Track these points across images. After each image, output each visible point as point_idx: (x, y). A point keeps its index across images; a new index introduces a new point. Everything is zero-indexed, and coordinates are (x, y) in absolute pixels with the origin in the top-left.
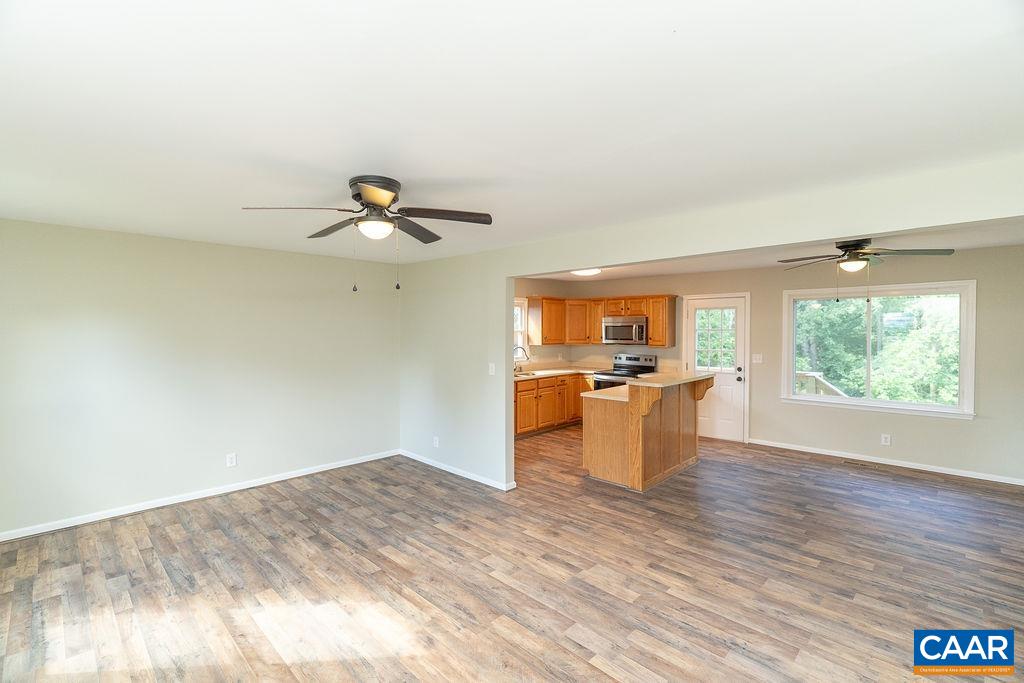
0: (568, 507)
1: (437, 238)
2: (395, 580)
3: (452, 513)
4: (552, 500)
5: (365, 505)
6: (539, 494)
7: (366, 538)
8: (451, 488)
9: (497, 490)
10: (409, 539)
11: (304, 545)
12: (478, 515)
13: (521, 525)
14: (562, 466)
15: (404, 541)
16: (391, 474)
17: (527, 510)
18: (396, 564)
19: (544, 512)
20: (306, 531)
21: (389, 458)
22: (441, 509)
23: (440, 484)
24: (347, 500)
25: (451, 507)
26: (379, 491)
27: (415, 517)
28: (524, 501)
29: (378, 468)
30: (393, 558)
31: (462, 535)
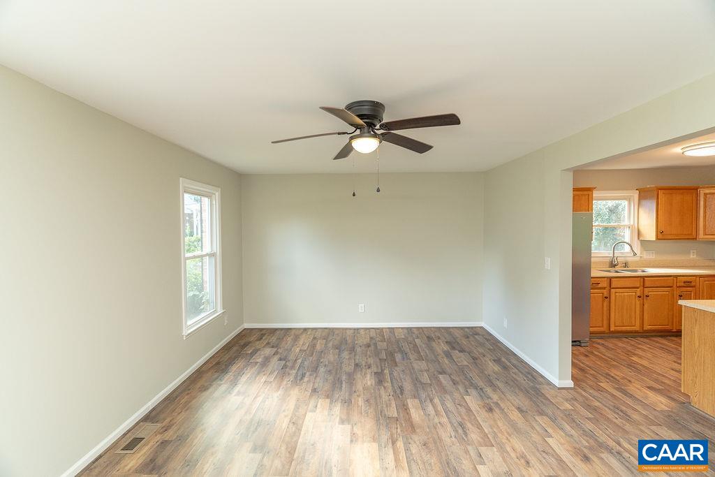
0: (627, 432)
1: (430, 147)
2: (399, 430)
3: (489, 390)
4: (611, 415)
5: (427, 361)
6: (597, 404)
7: (408, 386)
8: (505, 368)
9: (549, 383)
10: (436, 401)
11: (368, 376)
12: (512, 402)
13: (550, 430)
14: (656, 381)
15: (431, 400)
16: (464, 342)
17: (569, 417)
18: (410, 418)
19: (589, 426)
20: (377, 367)
21: (472, 328)
22: (481, 384)
23: (498, 361)
24: (419, 352)
25: (492, 385)
26: (444, 352)
27: (455, 383)
28: (573, 405)
29: (457, 334)
30: (412, 411)
31: (482, 415)
